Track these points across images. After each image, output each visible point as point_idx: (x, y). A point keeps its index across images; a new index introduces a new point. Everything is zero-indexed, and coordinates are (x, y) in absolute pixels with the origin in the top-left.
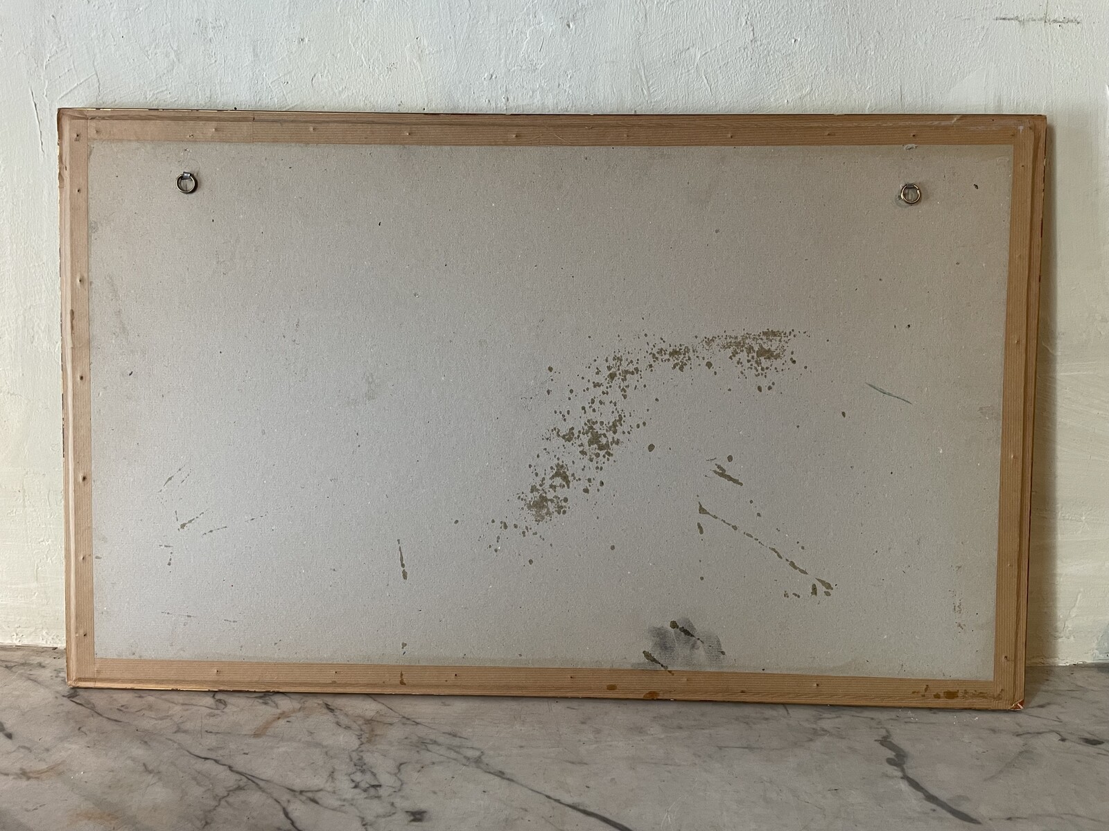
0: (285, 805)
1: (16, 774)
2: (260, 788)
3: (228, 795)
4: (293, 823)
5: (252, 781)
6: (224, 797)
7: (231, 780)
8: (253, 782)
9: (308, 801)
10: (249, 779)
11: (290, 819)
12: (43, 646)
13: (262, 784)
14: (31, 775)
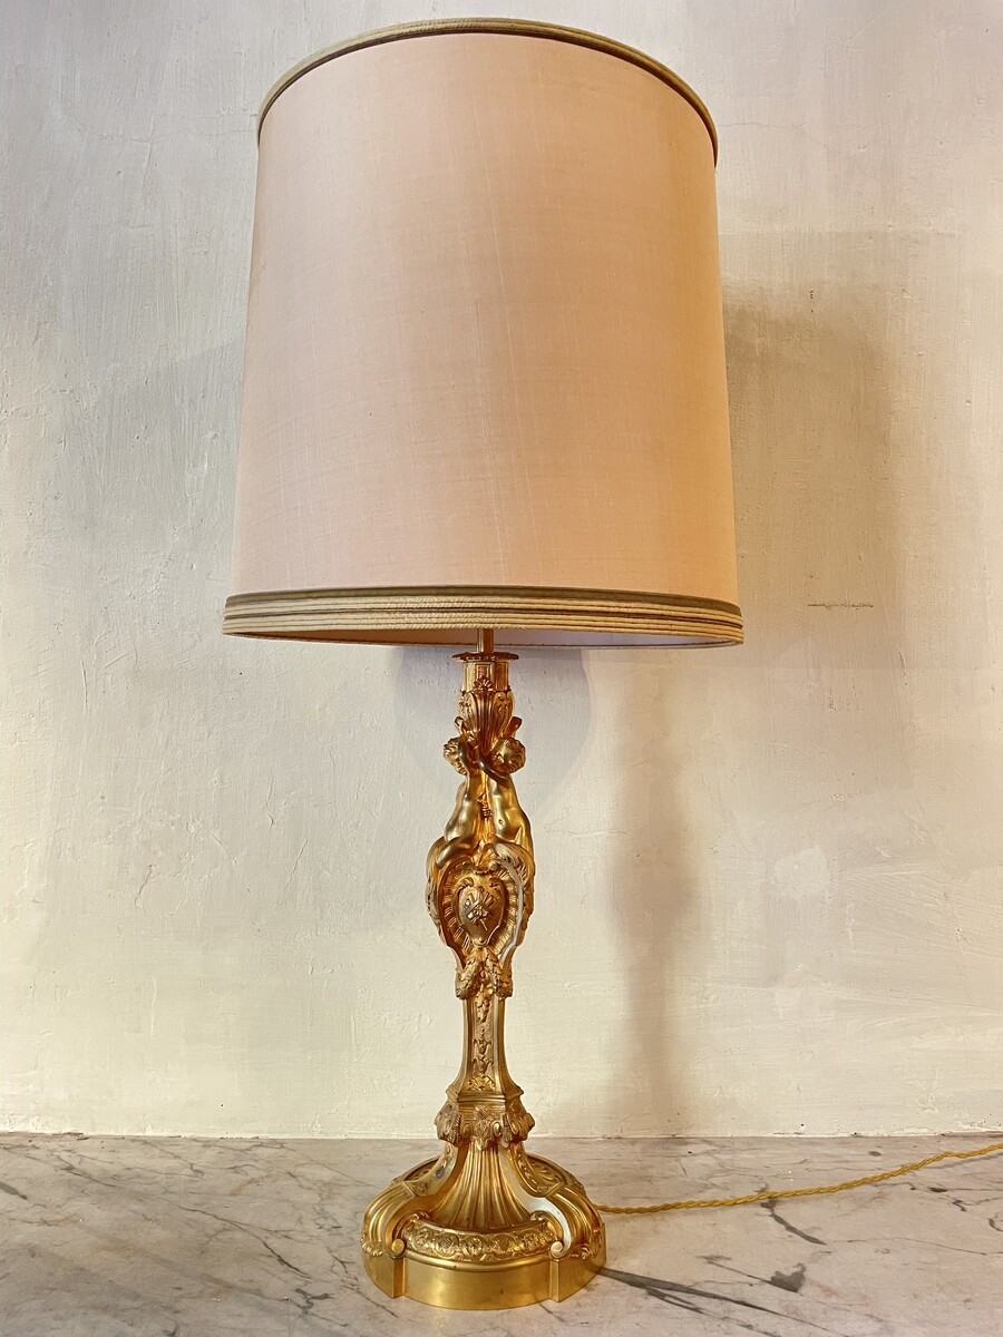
5: (236, 1226)
7: (218, 1224)
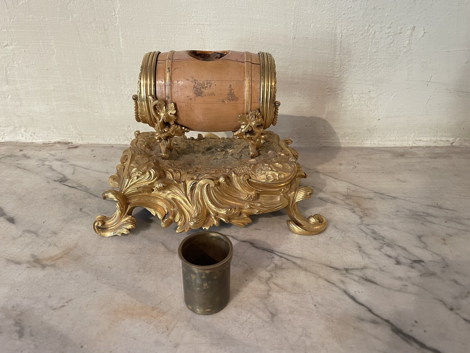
0: (342, 286)
1: (28, 262)
2: (300, 267)
3: (272, 276)
4: (370, 310)
6: (269, 279)
8: (288, 260)
9: (364, 282)
10: (281, 257)
11: (363, 305)
12: (24, 142)
13: (298, 261)
14: (45, 262)
